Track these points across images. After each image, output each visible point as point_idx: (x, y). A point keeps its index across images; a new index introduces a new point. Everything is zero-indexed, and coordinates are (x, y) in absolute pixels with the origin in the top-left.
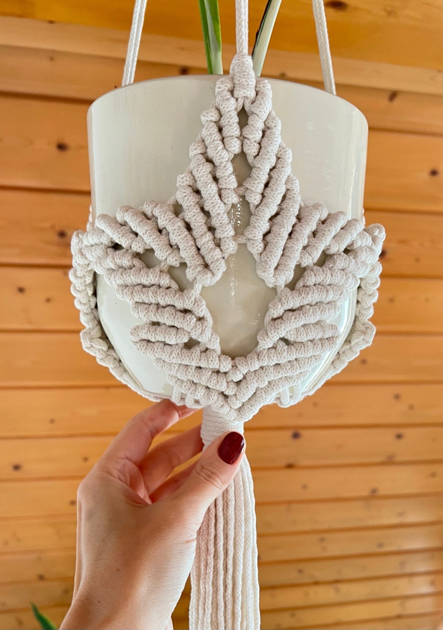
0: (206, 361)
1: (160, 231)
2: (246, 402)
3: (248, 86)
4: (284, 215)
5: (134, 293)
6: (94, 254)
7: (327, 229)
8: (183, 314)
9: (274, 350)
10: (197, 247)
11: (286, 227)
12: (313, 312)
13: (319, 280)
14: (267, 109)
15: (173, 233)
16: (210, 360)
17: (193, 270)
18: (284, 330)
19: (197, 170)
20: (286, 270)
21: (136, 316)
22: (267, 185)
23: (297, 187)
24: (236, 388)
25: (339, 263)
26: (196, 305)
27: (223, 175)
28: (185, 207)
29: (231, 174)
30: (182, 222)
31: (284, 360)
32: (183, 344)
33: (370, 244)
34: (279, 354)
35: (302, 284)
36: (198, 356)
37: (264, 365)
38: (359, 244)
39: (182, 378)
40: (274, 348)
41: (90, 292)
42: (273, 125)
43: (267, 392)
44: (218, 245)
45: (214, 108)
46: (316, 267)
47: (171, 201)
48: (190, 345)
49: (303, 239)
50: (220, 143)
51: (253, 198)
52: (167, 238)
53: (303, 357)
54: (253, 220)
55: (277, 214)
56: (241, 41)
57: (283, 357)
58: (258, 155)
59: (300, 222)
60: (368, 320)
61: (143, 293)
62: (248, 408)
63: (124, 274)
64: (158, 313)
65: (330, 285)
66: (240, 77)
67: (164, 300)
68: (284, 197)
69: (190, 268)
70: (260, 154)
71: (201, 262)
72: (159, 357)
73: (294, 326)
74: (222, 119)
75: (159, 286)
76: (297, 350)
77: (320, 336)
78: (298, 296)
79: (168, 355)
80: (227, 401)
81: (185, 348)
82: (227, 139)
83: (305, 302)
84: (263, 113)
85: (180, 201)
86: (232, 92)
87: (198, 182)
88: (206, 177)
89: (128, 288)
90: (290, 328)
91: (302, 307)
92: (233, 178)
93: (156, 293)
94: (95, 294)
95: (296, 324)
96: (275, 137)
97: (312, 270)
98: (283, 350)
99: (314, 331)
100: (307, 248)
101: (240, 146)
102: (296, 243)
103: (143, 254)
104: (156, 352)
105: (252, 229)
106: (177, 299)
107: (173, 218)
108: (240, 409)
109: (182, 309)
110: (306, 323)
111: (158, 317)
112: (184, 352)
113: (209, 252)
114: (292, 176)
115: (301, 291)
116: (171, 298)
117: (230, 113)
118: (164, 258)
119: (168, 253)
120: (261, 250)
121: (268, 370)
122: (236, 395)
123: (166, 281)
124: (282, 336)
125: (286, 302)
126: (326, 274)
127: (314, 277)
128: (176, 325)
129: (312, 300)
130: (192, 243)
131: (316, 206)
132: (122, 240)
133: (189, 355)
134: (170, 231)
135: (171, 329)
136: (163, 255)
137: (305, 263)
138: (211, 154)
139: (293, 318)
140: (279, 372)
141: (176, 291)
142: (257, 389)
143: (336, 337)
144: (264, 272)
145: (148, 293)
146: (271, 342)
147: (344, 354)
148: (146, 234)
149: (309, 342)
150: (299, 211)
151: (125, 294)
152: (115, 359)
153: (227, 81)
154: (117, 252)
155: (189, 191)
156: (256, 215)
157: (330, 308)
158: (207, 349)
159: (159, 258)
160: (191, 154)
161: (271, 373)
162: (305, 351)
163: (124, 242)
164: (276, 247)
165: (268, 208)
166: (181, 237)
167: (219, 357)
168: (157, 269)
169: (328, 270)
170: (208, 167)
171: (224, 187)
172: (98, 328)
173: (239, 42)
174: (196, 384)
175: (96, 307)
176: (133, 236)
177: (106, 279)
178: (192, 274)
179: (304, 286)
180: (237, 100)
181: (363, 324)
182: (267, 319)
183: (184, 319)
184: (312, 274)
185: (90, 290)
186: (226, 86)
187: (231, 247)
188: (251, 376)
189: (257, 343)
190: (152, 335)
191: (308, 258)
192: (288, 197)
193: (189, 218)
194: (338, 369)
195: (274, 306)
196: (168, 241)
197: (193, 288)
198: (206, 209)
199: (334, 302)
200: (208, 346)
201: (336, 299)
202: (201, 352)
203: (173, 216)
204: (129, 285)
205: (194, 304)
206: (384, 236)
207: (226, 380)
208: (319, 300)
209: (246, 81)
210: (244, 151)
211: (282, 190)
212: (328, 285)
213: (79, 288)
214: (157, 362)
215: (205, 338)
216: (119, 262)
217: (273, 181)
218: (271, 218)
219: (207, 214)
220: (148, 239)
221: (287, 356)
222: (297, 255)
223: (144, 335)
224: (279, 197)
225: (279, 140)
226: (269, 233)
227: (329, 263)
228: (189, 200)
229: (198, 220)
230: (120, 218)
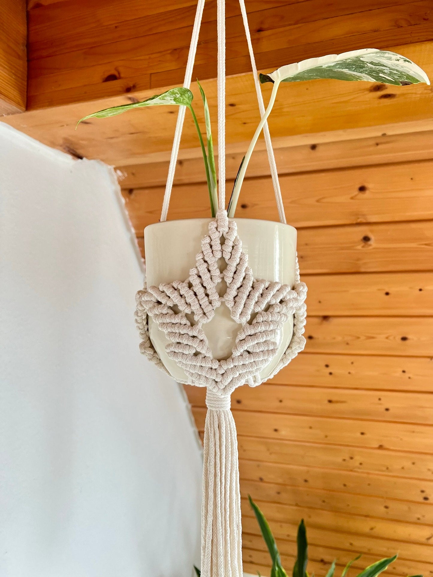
0: (205, 363)
1: (181, 296)
2: (228, 385)
3: (225, 226)
4: (244, 287)
5: (168, 328)
6: (147, 306)
7: (268, 292)
8: (193, 338)
9: (241, 356)
10: (200, 304)
11: (245, 293)
12: (262, 337)
13: (265, 319)
14: (234, 236)
15: (188, 298)
16: (207, 363)
17: (198, 316)
18: (246, 346)
19: (200, 267)
20: (246, 315)
21: (168, 339)
22: (235, 273)
23: (251, 272)
24: (221, 378)
25: (276, 309)
26: (199, 334)
27: (212, 269)
28: (194, 285)
29: (216, 268)
30: (192, 291)
31: (247, 362)
32: (193, 354)
33: (296, 296)
34: (244, 359)
35: (255, 322)
36: (200, 360)
37: (236, 365)
38: (288, 297)
39: (192, 372)
40: (241, 355)
41: (145, 323)
42: (238, 244)
43: (238, 379)
44: (210, 303)
45: (208, 237)
46: (263, 312)
47: (187, 281)
48: (196, 354)
49: (255, 299)
50: (211, 254)
51: (228, 280)
52: (184, 300)
53: (258, 361)
54: (228, 291)
55: (241, 286)
56: (221, 203)
57: (246, 360)
58: (230, 258)
59: (253, 290)
60: (302, 335)
61: (172, 327)
62: (229, 388)
63: (162, 317)
64: (180, 338)
65: (271, 321)
66: (220, 221)
67: (183, 331)
68: (244, 278)
69: (196, 315)
70: (231, 258)
71: (202, 312)
72: (180, 361)
73: (252, 344)
74: (212, 242)
75: (181, 324)
76: (254, 357)
77: (266, 349)
78: (253, 328)
79: (185, 360)
80: (217, 385)
81: (194, 355)
82: (215, 251)
83: (257, 331)
84: (232, 238)
85: (191, 282)
86: (217, 228)
87: (200, 273)
88: (204, 270)
89: (165, 324)
90: (249, 345)
91: (256, 333)
92: (218, 271)
93: (179, 327)
94: (147, 323)
95: (252, 343)
96: (238, 250)
97: (261, 314)
98: (246, 357)
99: (263, 346)
100: (258, 303)
101: (221, 254)
102: (251, 301)
103: (173, 307)
104: (179, 358)
105: (228, 295)
106: (189, 331)
107: (188, 290)
108: (224, 389)
109: (192, 336)
110: (258, 342)
111: (180, 340)
112: (193, 358)
113: (206, 307)
114: (248, 267)
115: (255, 326)
116: (186, 330)
117: (215, 239)
118: (183, 310)
119: (185, 307)
120: (232, 305)
121: (238, 368)
122: (221, 381)
123: (184, 321)
124: (245, 349)
125: (246, 332)
126: (269, 316)
127: (262, 318)
128: (189, 344)
129: (261, 330)
130: (197, 302)
131: (263, 281)
132: (162, 300)
133: (196, 360)
134: (186, 296)
135: (186, 346)
136: (183, 308)
137: (256, 311)
138: (206, 259)
139: (251, 340)
140: (245, 369)
141: (189, 326)
142: (233, 378)
143: (276, 349)
144: (234, 317)
145: (174, 327)
146: (239, 352)
147: (289, 355)
148: (174, 298)
149: (261, 352)
150: (252, 285)
151: (163, 328)
152: (157, 358)
153: (214, 223)
154: (160, 305)
155: (196, 276)
156: (229, 288)
157: (272, 333)
158: (205, 356)
159: (180, 310)
160: (197, 259)
161: (240, 369)
162: (258, 357)
163: (163, 301)
164: (240, 304)
165: (236, 284)
166: (192, 299)
167: (212, 361)
168: (180, 315)
169: (270, 313)
170: (205, 265)
171: (213, 275)
172: (148, 341)
173: (220, 203)
174: (200, 375)
175: (148, 330)
176: (168, 298)
177: (153, 319)
178: (197, 318)
179: (257, 323)
180: (219, 232)
181: (299, 338)
182: (237, 341)
183: (193, 341)
184: (261, 316)
185: (145, 322)
186: (214, 226)
187: (217, 304)
188: (229, 371)
189: (232, 354)
190: (176, 349)
191: (258, 308)
192: (246, 278)
193: (196, 290)
194: (286, 364)
195: (240, 333)
196: (185, 301)
197: (198, 325)
198: (204, 285)
199: (274, 330)
200: (206, 355)
201: (275, 328)
202: (202, 358)
203: (188, 289)
204: (165, 323)
205: (198, 334)
206: (306, 289)
207: (216, 373)
208: (265, 330)
209: (224, 224)
210: (223, 256)
211: (244, 275)
212: (270, 321)
213: (139, 321)
214: (179, 363)
215: (203, 352)
216: (160, 311)
217: (238, 271)
218: (238, 289)
219: (205, 287)
220: (176, 299)
221: (248, 360)
222: (252, 307)
223: (172, 349)
224: (242, 279)
225: (241, 251)
226: (237, 296)
227: (271, 310)
228: (195, 282)
229: (200, 291)
230: (161, 288)
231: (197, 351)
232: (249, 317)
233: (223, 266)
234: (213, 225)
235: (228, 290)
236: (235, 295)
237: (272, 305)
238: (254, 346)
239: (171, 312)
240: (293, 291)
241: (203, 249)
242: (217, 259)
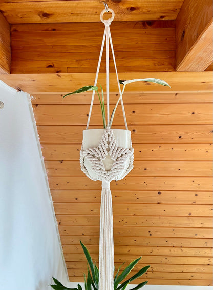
2: (109, 179)
6: (85, 155)
7: (122, 151)
10: (101, 154)
27: (105, 144)
35: (118, 160)
37: (112, 172)
40: (114, 170)
43: (112, 178)
44: (105, 154)
51: (110, 147)
65: (123, 159)
70: (111, 141)
77: (121, 168)
79: (97, 171)
80: (106, 179)
84: (111, 135)
87: (102, 145)
91: (118, 163)
111: (95, 165)
114: (116, 143)
116: (97, 162)
117: (106, 135)
120: (111, 155)
125: (115, 162)
127: (120, 158)
128: (98, 166)
131: (120, 148)
133: (100, 171)
136: (96, 156)
138: (104, 141)
140: (115, 174)
144: (112, 158)
145: (94, 161)
150: (117, 149)
160: (101, 141)
162: (119, 170)
163: (90, 153)
164: (114, 154)
167: (105, 171)
174: (101, 176)
176: (92, 152)
178: (101, 158)
180: (108, 133)
181: (131, 165)
182: (113, 165)
188: (110, 174)
189: (111, 169)
194: (127, 174)
196: (97, 153)
201: (124, 162)
203: (98, 150)
204: (91, 160)
205: (101, 163)
207: (106, 175)
208: (121, 162)
215: (103, 169)
216: (89, 156)
220: (94, 153)
221: (116, 171)
223: (93, 168)
228: (100, 148)
229: (102, 150)
230: (90, 149)
231: (100, 168)
232: (116, 158)
233: (109, 143)
234: (106, 131)
235: (110, 150)
236: (112, 152)
237: (123, 155)
238: (117, 167)
239: (92, 156)
240: (129, 151)
241: (103, 138)
242: (107, 141)
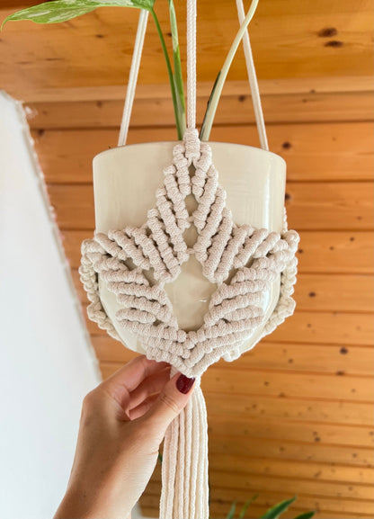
0: (168, 335)
1: (137, 246)
2: (198, 363)
3: (195, 150)
4: (221, 235)
5: (119, 288)
7: (252, 242)
8: (152, 303)
9: (216, 327)
10: (161, 257)
11: (222, 243)
12: (243, 300)
13: (248, 277)
14: (208, 165)
15: (145, 249)
16: (170, 334)
17: (158, 273)
18: (223, 313)
19: (161, 207)
20: (223, 273)
21: (120, 303)
22: (209, 215)
23: (230, 215)
24: (190, 354)
25: (262, 265)
26: (160, 297)
27: (178, 210)
28: (153, 231)
29: (183, 209)
30: (151, 241)
31: (224, 334)
32: (152, 323)
33: (287, 248)
34: (220, 330)
35: (235, 281)
36: (162, 331)
37: (209, 338)
38: (278, 250)
40: (217, 325)
42: (213, 175)
43: (212, 355)
44: (176, 256)
45: (172, 165)
46: (246, 268)
47: (144, 226)
48: (157, 323)
49: (234, 250)
50: (177, 189)
51: (199, 224)
52: (141, 251)
53: (238, 332)
54: (199, 240)
55: (217, 234)
57: (222, 332)
58: (202, 195)
59: (233, 238)
60: (290, 296)
61: (124, 288)
62: (199, 367)
63: (112, 275)
64: (134, 302)
66: (189, 144)
67: (139, 293)
68: (221, 223)
69: (156, 272)
70: (204, 195)
71: (164, 267)
73: (230, 311)
74: (177, 172)
75: (136, 284)
76: (233, 327)
77: (249, 316)
78: (232, 289)
79: (141, 331)
80: (184, 362)
81: (153, 325)
82: (181, 186)
83: (238, 294)
84: (205, 168)
85: (150, 228)
86: (184, 154)
87: (161, 215)
88: (167, 211)
89: (115, 284)
90: (227, 312)
91: (236, 296)
92: (186, 213)
93: (134, 288)
95: (231, 309)
96: (213, 184)
97: (243, 271)
98: (222, 327)
99: (245, 313)
100: (238, 256)
101: (190, 190)
102: (229, 254)
103: (125, 261)
104: (133, 329)
105: (199, 245)
106: (147, 293)
108: (193, 368)
109: (151, 300)
110: (238, 308)
111: (134, 305)
112: (152, 329)
113: (169, 262)
114: (226, 207)
115: (234, 286)
116: (144, 292)
117: (182, 169)
118: (139, 265)
119: (141, 261)
120: (205, 259)
121: (212, 341)
122: (190, 358)
123: (141, 280)
124: (221, 317)
125: (223, 294)
126: (252, 273)
127: (243, 276)
128: (146, 310)
129: (243, 292)
130: (158, 255)
131: (245, 227)
132: (111, 251)
133: (156, 331)
134: (143, 247)
135: (143, 313)
136: (138, 263)
137: (237, 266)
138: (170, 196)
139: (229, 305)
140: (220, 342)
141: (147, 287)
142: (205, 354)
143: (262, 317)
144: (207, 274)
145: (128, 288)
146: (214, 322)
147: (273, 321)
148: (127, 249)
149: (242, 321)
150: (232, 232)
151: (112, 288)
152: (111, 324)
153: (180, 147)
154: (109, 259)
155: (156, 220)
156: (202, 236)
157: (256, 296)
158: (168, 327)
159: (136, 265)
160: (157, 196)
161: (215, 343)
162: (238, 328)
163: (113, 253)
164: (215, 257)
165: (210, 231)
166: (150, 251)
167: (177, 332)
168: (135, 272)
169: (254, 270)
170: (168, 205)
171: (179, 217)
172: (99, 303)
173: (189, 120)
174: (161, 350)
175: (98, 289)
176: (119, 249)
177: (101, 277)
178: (158, 276)
179: (237, 282)
180: (187, 159)
181: (287, 300)
182: (211, 306)
183: (152, 306)
184: (242, 273)
186: (180, 151)
187: (184, 257)
188: (200, 345)
189: (204, 323)
190: (130, 317)
191: (239, 263)
192: (224, 222)
193: (156, 239)
194: (269, 331)
195: (215, 296)
196: (142, 254)
197: (158, 285)
198: (167, 232)
199: (259, 291)
200: (169, 325)
201: (261, 289)
202: (164, 328)
203: (146, 237)
204: (115, 282)
206: (298, 239)
207: (183, 348)
208: (248, 292)
209: (193, 148)
210: (193, 193)
211: (220, 218)
212: (255, 280)
213: (85, 278)
215: (166, 320)
216: (109, 266)
217: (213, 213)
218: (213, 237)
219: (168, 235)
220: (129, 251)
221: (225, 331)
222: (231, 262)
223: (125, 317)
224: (218, 223)
225: (217, 185)
226: (211, 246)
227: (255, 265)
228: (155, 227)
229: (162, 240)
230: (110, 236)
231: (157, 320)
232: (227, 275)
233: (193, 207)
234: (179, 149)
235: (199, 238)
236: (208, 246)
237: (257, 259)
238: (233, 313)
239: (122, 267)
240: (283, 241)
241: (166, 182)
242: (185, 197)
